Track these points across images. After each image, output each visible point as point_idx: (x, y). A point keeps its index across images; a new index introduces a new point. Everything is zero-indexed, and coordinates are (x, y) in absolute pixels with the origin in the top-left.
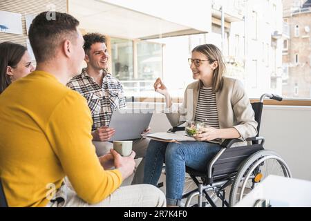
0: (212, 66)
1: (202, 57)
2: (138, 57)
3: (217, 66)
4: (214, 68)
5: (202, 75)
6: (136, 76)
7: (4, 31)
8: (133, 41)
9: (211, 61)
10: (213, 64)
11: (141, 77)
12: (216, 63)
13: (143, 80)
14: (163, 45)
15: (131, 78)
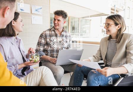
0: (117, 28)
1: (111, 22)
2: (81, 25)
3: (120, 27)
4: (118, 29)
5: (110, 32)
6: (80, 32)
7: (22, 11)
8: (79, 18)
9: (116, 24)
10: (118, 26)
11: (82, 32)
12: (119, 25)
13: (82, 33)
14: (90, 20)
15: (78, 32)
